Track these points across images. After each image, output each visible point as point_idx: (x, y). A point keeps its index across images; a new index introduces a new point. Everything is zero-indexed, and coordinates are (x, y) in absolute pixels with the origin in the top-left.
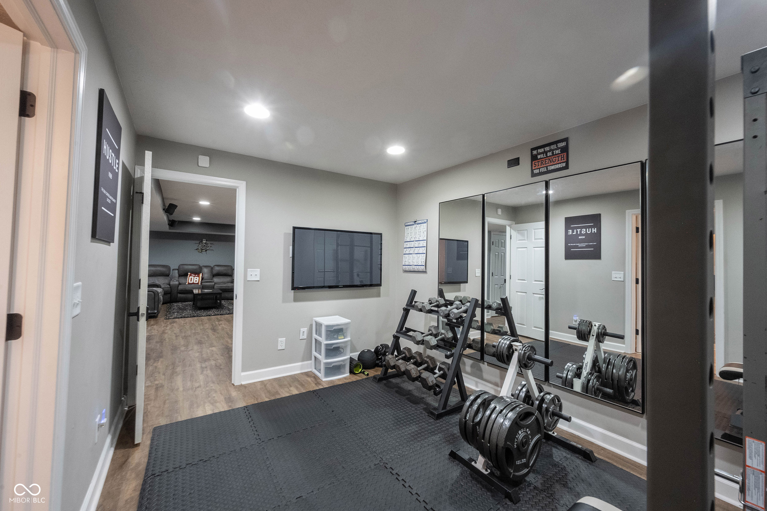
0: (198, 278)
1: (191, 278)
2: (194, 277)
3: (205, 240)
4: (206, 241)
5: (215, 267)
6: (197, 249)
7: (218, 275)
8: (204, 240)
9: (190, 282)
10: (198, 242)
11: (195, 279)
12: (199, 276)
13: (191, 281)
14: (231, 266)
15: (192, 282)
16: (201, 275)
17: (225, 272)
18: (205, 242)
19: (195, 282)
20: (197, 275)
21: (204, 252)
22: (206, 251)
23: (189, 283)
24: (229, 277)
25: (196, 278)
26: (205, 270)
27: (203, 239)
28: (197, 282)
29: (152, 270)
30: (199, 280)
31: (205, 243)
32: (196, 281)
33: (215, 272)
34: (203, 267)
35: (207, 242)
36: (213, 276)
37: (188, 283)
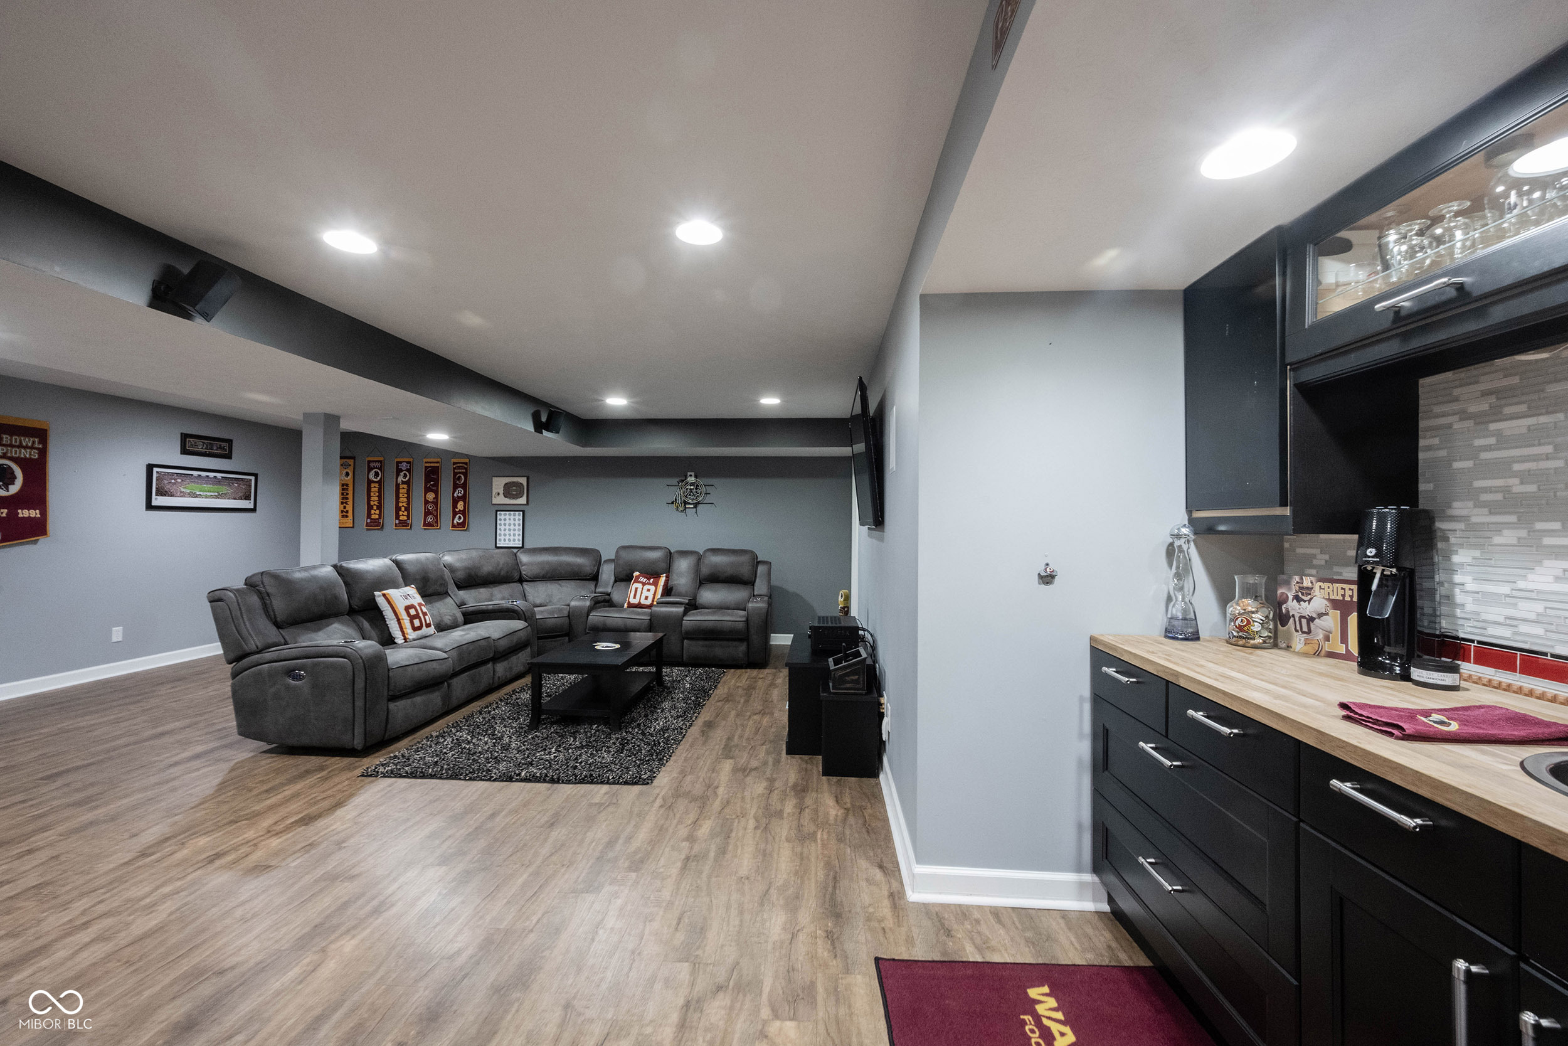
0: (652, 588)
1: (636, 589)
2: (644, 584)
3: (693, 474)
4: (696, 477)
5: (708, 554)
6: (673, 503)
7: (715, 579)
8: (691, 476)
9: (632, 601)
10: (674, 481)
11: (645, 593)
12: (656, 584)
13: (635, 598)
14: (752, 552)
15: (636, 601)
16: (662, 580)
17: (730, 571)
18: (691, 479)
19: (643, 602)
20: (651, 581)
21: (691, 512)
22: (695, 507)
23: (631, 606)
24: (742, 587)
25: (648, 590)
26: (683, 566)
27: (689, 474)
28: (648, 602)
29: (548, 563)
30: (654, 595)
31: (692, 484)
32: (646, 598)
33: (705, 571)
34: (675, 556)
35: (701, 482)
36: (701, 584)
37: (629, 602)
